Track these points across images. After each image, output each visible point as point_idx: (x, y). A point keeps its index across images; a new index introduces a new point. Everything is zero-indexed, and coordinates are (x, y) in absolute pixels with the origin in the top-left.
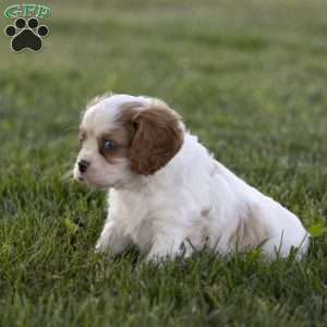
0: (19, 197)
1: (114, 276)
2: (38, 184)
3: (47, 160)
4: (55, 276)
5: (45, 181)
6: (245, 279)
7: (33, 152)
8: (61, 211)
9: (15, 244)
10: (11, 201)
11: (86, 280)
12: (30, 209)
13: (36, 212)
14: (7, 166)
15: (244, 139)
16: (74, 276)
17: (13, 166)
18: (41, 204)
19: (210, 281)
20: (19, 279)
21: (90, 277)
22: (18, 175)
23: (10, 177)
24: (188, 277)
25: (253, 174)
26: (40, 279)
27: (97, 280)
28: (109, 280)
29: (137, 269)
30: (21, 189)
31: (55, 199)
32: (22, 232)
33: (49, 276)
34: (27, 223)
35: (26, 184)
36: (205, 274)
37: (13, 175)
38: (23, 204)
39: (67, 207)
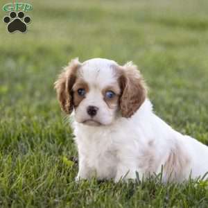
0: (29, 141)
1: (99, 200)
2: (43, 131)
3: (50, 114)
4: (56, 200)
5: (48, 129)
6: (196, 202)
7: (40, 107)
8: (60, 152)
9: (27, 176)
10: (23, 144)
11: (79, 203)
12: (37, 150)
13: (42, 152)
14: (21, 117)
15: (195, 97)
16: (70, 200)
17: (25, 118)
18: (46, 146)
19: (170, 203)
20: (29, 202)
21: (82, 201)
22: (29, 125)
23: (23, 126)
24: (154, 201)
25: (201, 123)
26: (45, 202)
27: (87, 203)
28: (96, 203)
29: (117, 195)
30: (30, 135)
31: (56, 142)
32: (31, 167)
33: (52, 201)
34: (36, 160)
35: (34, 132)
36: (167, 198)
37: (25, 124)
38: (32, 147)
39: (65, 149)
